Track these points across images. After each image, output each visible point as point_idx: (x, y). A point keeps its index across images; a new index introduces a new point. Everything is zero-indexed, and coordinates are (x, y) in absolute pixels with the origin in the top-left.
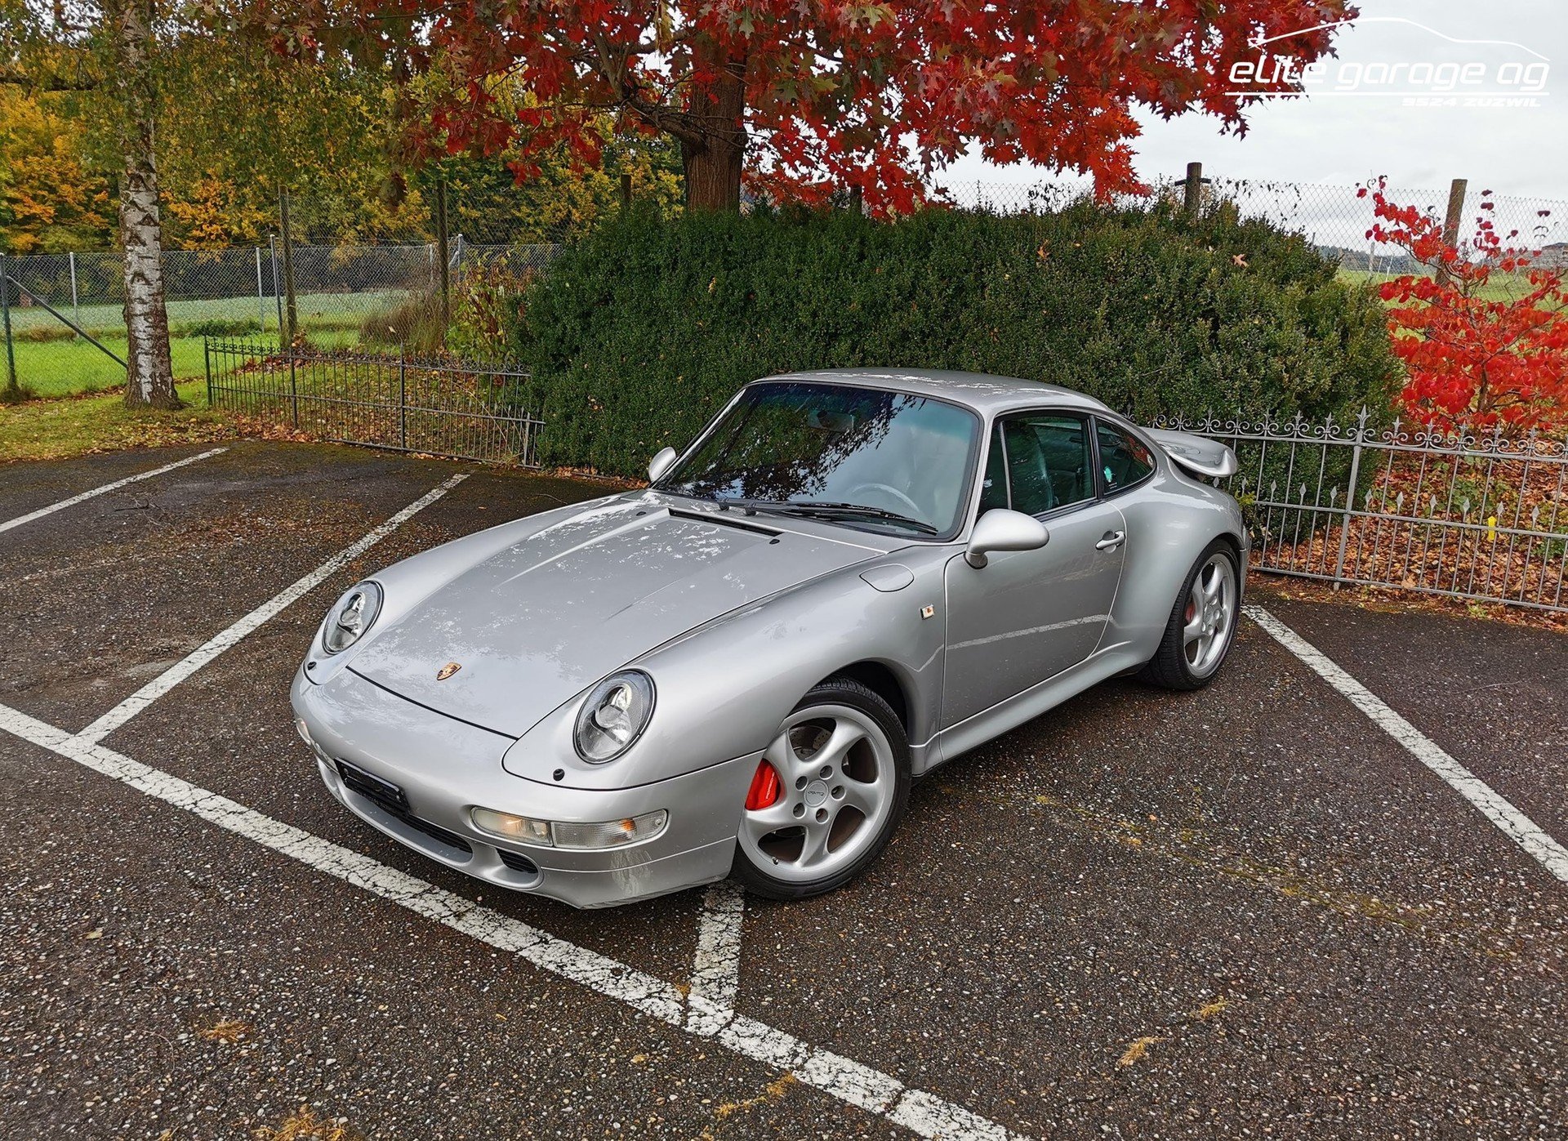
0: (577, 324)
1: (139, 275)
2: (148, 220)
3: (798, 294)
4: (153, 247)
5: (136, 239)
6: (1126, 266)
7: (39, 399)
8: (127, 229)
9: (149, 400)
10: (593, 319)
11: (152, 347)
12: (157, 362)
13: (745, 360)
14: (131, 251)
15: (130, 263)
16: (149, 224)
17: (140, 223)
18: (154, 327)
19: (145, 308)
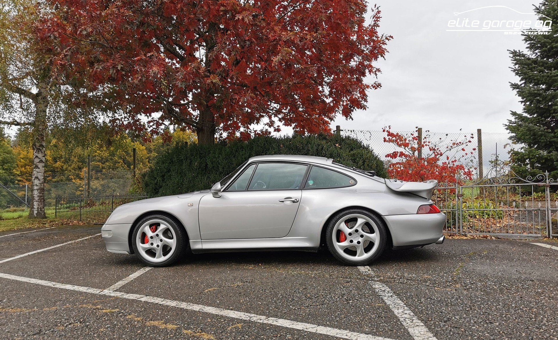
0: (160, 179)
1: (37, 178)
2: (41, 161)
3: (219, 163)
4: (42, 169)
5: (37, 167)
6: (302, 147)
7: (3, 219)
8: (34, 164)
9: (36, 216)
10: (165, 177)
11: (39, 200)
12: (40, 204)
13: (206, 184)
14: (35, 171)
15: (34, 174)
16: (41, 163)
17: (39, 162)
18: (40, 193)
19: (37, 188)
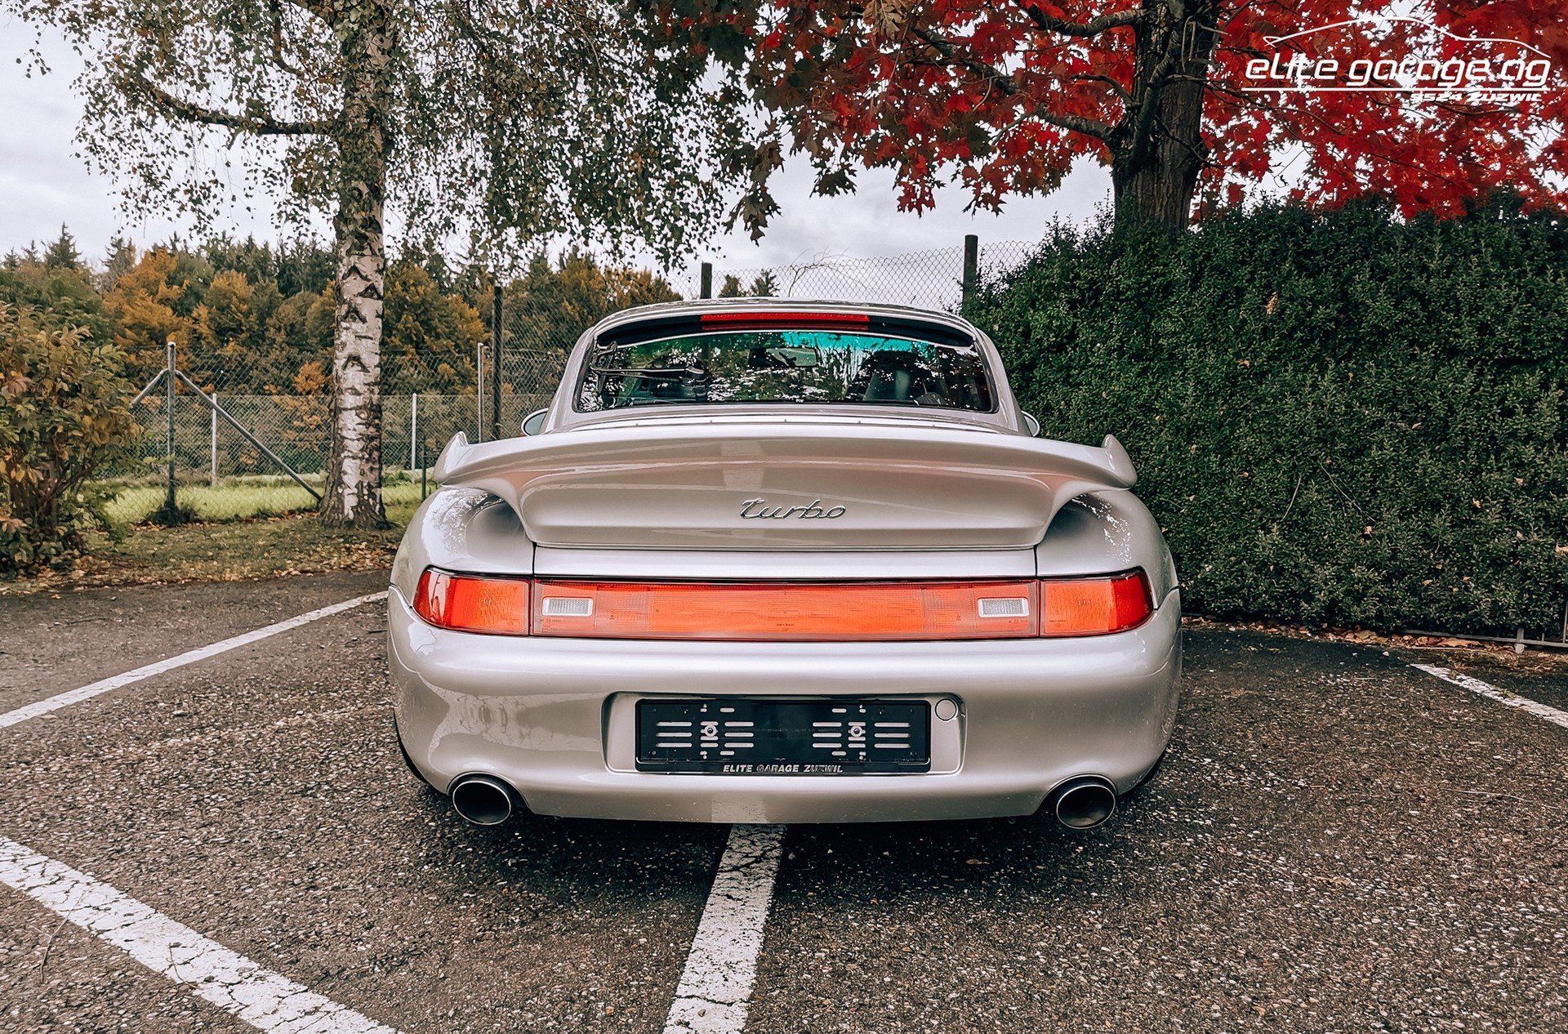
1: (354, 359)
2: (370, 292)
4: (374, 326)
5: (354, 314)
7: (201, 522)
8: (344, 302)
9: (351, 516)
11: (362, 450)
12: (366, 468)
14: (347, 329)
15: (344, 345)
16: (371, 296)
17: (361, 294)
18: (368, 425)
19: (359, 401)
